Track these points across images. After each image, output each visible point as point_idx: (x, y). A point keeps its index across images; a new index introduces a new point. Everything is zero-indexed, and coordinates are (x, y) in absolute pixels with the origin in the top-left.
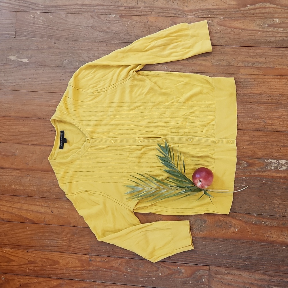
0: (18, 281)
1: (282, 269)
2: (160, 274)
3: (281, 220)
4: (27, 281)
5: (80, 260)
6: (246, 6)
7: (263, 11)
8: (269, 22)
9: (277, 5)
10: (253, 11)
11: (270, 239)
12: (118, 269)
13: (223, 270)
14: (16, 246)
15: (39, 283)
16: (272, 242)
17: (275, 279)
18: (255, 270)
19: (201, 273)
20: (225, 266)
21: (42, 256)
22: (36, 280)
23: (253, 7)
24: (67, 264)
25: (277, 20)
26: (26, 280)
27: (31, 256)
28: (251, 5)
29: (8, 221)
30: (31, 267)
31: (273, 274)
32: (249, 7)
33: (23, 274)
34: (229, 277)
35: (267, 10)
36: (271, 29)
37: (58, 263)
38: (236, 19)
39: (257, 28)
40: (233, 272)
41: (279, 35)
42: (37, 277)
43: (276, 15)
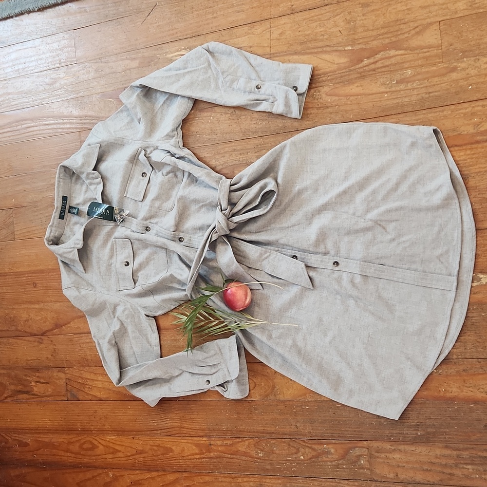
0: (129, 477)
1: (473, 438)
2: (302, 458)
3: (461, 365)
4: (139, 478)
5: (197, 445)
6: (362, 61)
7: (387, 63)
8: (398, 76)
9: (405, 49)
10: (373, 67)
11: (448, 395)
12: (245, 454)
13: (387, 446)
14: (121, 432)
15: (153, 478)
16: (453, 399)
17: (465, 454)
18: (435, 442)
19: (357, 452)
20: (389, 440)
21: (151, 443)
22: (148, 475)
23: (372, 60)
24: (183, 450)
25: (409, 72)
26: (137, 476)
27: (139, 443)
28: (368, 58)
29: (106, 400)
30: (140, 458)
31: (461, 446)
32: (366, 62)
33: (133, 467)
34: (397, 456)
35: (393, 61)
36: (402, 87)
37: (172, 451)
38: (350, 82)
39: (383, 89)
40: (402, 447)
41: (415, 92)
42: (149, 470)
43: (406, 65)
